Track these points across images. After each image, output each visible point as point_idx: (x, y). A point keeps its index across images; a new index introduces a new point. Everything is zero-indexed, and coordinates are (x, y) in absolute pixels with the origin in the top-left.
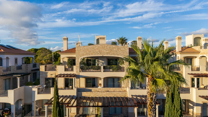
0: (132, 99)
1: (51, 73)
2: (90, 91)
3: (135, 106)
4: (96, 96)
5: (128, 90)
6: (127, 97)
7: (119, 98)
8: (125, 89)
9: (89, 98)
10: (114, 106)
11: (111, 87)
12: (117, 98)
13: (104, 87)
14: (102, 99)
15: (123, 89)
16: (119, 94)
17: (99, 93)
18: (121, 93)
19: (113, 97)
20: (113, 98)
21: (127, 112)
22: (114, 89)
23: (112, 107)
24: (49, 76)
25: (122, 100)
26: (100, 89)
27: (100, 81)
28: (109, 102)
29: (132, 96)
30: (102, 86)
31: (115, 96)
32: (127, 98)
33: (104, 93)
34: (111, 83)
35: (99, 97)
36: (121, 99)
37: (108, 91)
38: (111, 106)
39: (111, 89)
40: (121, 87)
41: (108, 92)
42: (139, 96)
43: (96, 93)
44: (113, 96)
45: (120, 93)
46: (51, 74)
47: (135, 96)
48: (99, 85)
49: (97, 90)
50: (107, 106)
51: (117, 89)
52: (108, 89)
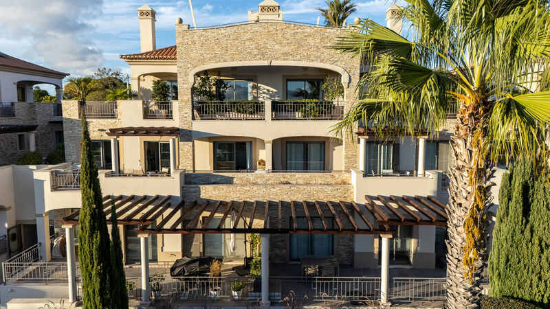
0: (370, 209)
1: (101, 125)
2: (229, 181)
3: (384, 231)
4: (248, 200)
5: (354, 178)
6: (351, 204)
7: (322, 205)
8: (344, 176)
9: (221, 206)
10: (308, 230)
11: (297, 169)
12: (317, 206)
14: (267, 206)
15: (337, 176)
16: (323, 191)
17: (255, 188)
18: (330, 188)
19: (305, 202)
20: (305, 206)
21: (351, 252)
22: (307, 175)
23: (301, 232)
24: (94, 135)
25: (334, 212)
26: (262, 176)
28: (291, 217)
29: (369, 197)
30: (269, 166)
31: (312, 200)
32: (351, 207)
33: (272, 190)
34: (296, 154)
35: (257, 201)
36: (331, 208)
37: (288, 183)
38: (297, 230)
39: (298, 175)
40: (330, 170)
41: (287, 187)
42: (391, 199)
43: (248, 188)
44: (305, 199)
45: (328, 189)
46: (98, 129)
47: (378, 199)
48: (259, 163)
49: (252, 178)
50: (284, 231)
51: (317, 177)
52: (288, 176)
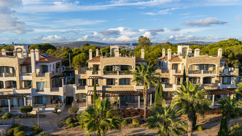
0: (137, 92)
2: (111, 87)
3: (139, 96)
5: (135, 86)
7: (129, 91)
8: (133, 86)
9: (110, 92)
13: (119, 84)
14: (119, 92)
17: (116, 88)
21: (134, 100)
22: (126, 86)
24: (81, 78)
25: (131, 93)
27: (116, 81)
28: (123, 93)
29: (137, 90)
30: (118, 84)
32: (134, 91)
33: (119, 89)
34: (123, 82)
35: (117, 91)
37: (122, 87)
39: (124, 86)
40: (130, 85)
42: (141, 90)
45: (130, 88)
46: (82, 76)
47: (139, 90)
50: (123, 96)
51: (128, 86)
52: (122, 86)
